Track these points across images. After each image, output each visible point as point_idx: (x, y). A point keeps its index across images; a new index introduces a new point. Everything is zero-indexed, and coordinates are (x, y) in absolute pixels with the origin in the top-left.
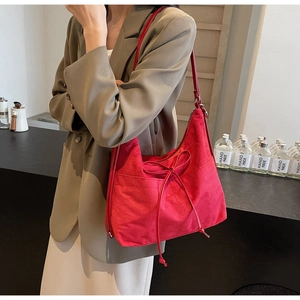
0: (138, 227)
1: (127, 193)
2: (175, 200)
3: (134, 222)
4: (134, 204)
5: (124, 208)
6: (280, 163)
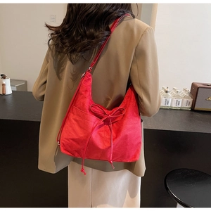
0: (74, 143)
1: (75, 120)
2: (103, 135)
3: (73, 140)
4: (77, 128)
5: (70, 129)
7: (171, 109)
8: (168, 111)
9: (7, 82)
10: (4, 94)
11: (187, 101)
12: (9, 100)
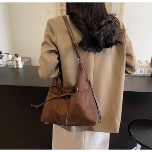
6: (141, 70)
7: (136, 76)
8: (134, 78)
9: (19, 59)
10: (17, 68)
11: (148, 70)
12: (21, 72)
